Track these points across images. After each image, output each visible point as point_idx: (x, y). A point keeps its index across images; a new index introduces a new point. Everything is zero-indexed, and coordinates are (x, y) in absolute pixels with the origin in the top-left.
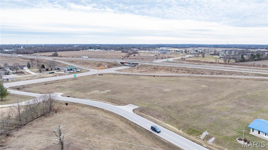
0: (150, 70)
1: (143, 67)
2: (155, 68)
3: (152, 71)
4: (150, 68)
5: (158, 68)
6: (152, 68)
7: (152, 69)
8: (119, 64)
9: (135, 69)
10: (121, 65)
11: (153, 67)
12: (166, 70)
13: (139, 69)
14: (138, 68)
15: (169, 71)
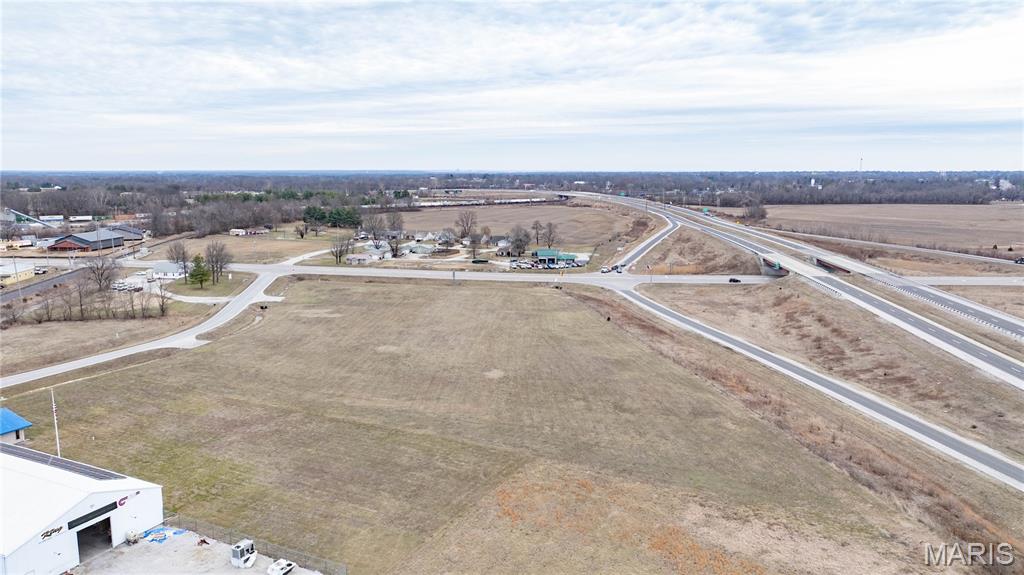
10: (764, 269)
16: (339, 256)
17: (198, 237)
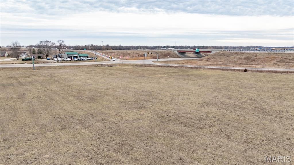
0: (235, 61)
1: (220, 57)
2: (248, 58)
3: (241, 64)
4: (236, 59)
5: (258, 57)
6: (241, 59)
7: (240, 61)
8: (176, 54)
9: (202, 60)
10: (179, 55)
11: (243, 57)
12: (280, 61)
13: (210, 62)
14: (208, 60)
15: (289, 63)
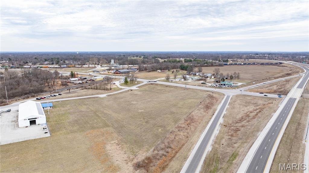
16: (168, 79)
17: (148, 72)
